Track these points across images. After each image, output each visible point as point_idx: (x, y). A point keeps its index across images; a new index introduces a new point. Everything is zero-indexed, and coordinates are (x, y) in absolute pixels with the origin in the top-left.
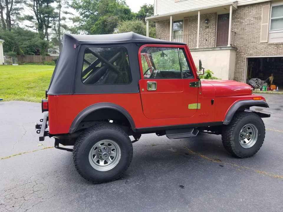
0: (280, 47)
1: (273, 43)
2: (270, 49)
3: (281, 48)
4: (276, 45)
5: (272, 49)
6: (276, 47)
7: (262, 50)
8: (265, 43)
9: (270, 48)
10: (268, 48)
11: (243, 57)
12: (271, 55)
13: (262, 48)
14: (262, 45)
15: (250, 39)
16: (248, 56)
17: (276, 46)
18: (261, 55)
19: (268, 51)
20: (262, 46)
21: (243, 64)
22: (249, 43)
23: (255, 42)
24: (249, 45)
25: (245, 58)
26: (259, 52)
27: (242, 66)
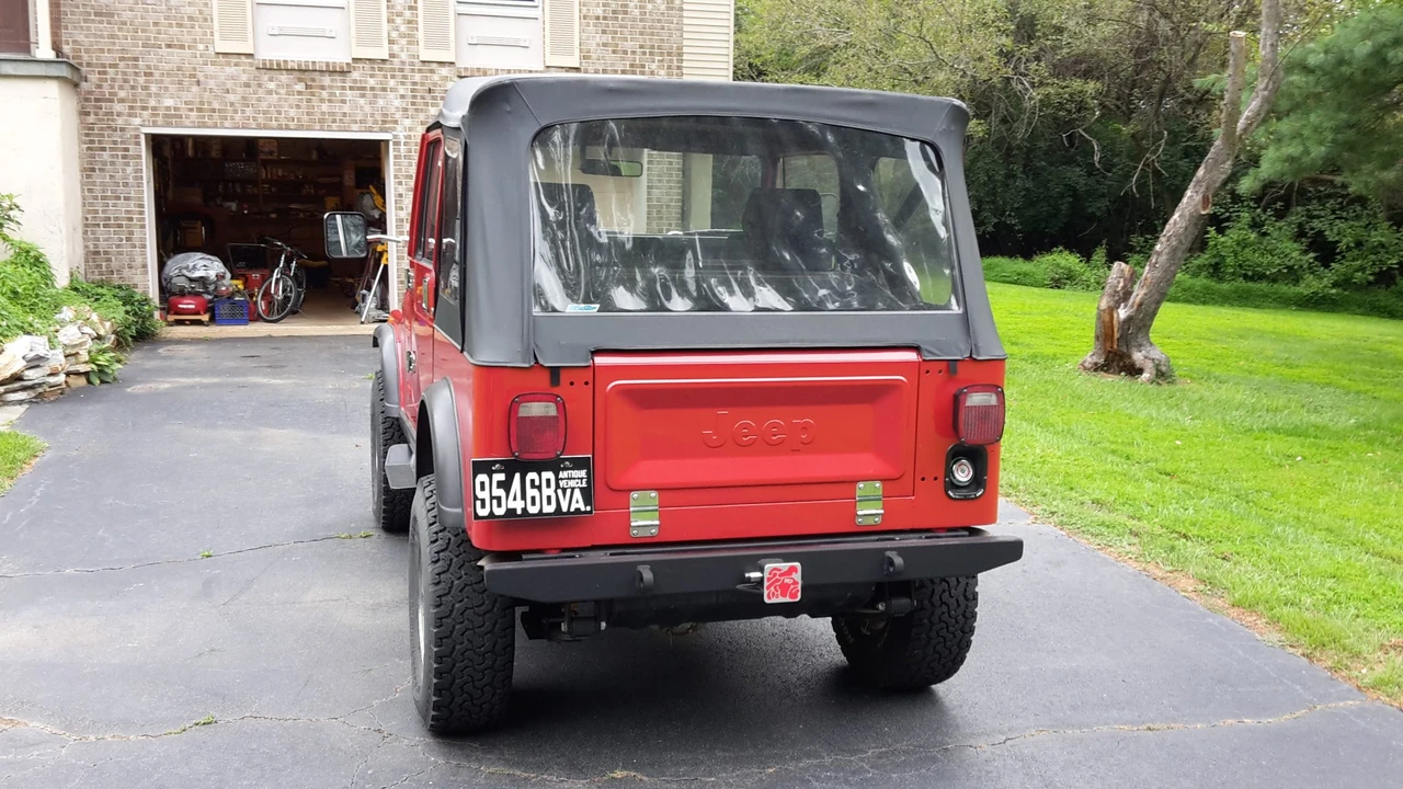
0: (323, 88)
1: (285, 62)
2: (270, 92)
3: (325, 94)
4: (297, 74)
5: (283, 91)
6: (300, 87)
7: (231, 98)
8: (244, 59)
9: (272, 85)
10: (260, 86)
11: (122, 130)
12: (280, 128)
13: (229, 84)
14: (228, 64)
15: (156, 24)
16: (155, 124)
17: (300, 80)
18: (227, 124)
19: (264, 106)
20: (230, 70)
21: (129, 170)
22: (153, 46)
23: (182, 47)
24: (152, 59)
25: (137, 137)
26: (216, 106)
27: (126, 185)
